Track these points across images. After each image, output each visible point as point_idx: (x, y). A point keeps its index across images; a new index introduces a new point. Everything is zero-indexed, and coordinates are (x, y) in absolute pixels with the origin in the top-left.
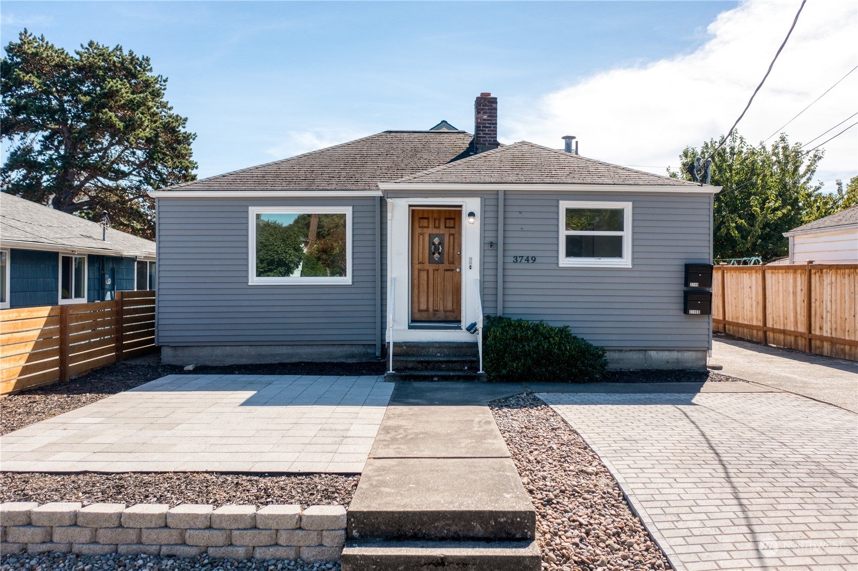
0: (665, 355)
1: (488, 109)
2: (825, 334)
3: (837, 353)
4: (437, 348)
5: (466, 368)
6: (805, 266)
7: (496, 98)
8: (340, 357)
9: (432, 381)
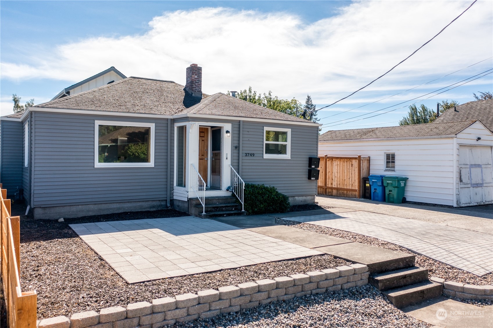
0: (301, 198)
1: (198, 73)
2: (334, 186)
3: (340, 194)
4: (217, 200)
5: (234, 209)
6: (324, 157)
7: (201, 68)
8: (147, 208)
9: (224, 216)
